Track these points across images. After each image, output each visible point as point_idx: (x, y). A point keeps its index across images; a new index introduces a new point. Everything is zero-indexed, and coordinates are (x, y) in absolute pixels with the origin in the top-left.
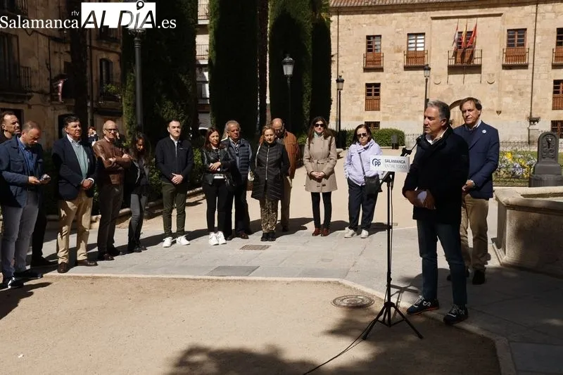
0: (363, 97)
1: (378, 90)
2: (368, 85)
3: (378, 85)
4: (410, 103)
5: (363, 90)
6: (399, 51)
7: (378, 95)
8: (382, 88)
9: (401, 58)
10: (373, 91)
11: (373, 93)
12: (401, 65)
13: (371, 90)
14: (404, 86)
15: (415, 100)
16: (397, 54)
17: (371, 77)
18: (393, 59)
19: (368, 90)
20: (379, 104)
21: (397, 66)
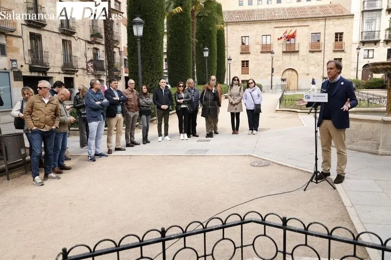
0: (240, 67)
1: (248, 64)
2: (243, 62)
3: (248, 61)
4: (264, 70)
5: (240, 64)
6: (258, 44)
7: (248, 66)
8: (250, 63)
9: (259, 48)
10: (245, 64)
11: (245, 65)
12: (259, 51)
13: (244, 64)
14: (261, 62)
15: (266, 69)
16: (257, 46)
17: (244, 57)
18: (255, 49)
19: (243, 64)
20: (248, 71)
21: (257, 52)
